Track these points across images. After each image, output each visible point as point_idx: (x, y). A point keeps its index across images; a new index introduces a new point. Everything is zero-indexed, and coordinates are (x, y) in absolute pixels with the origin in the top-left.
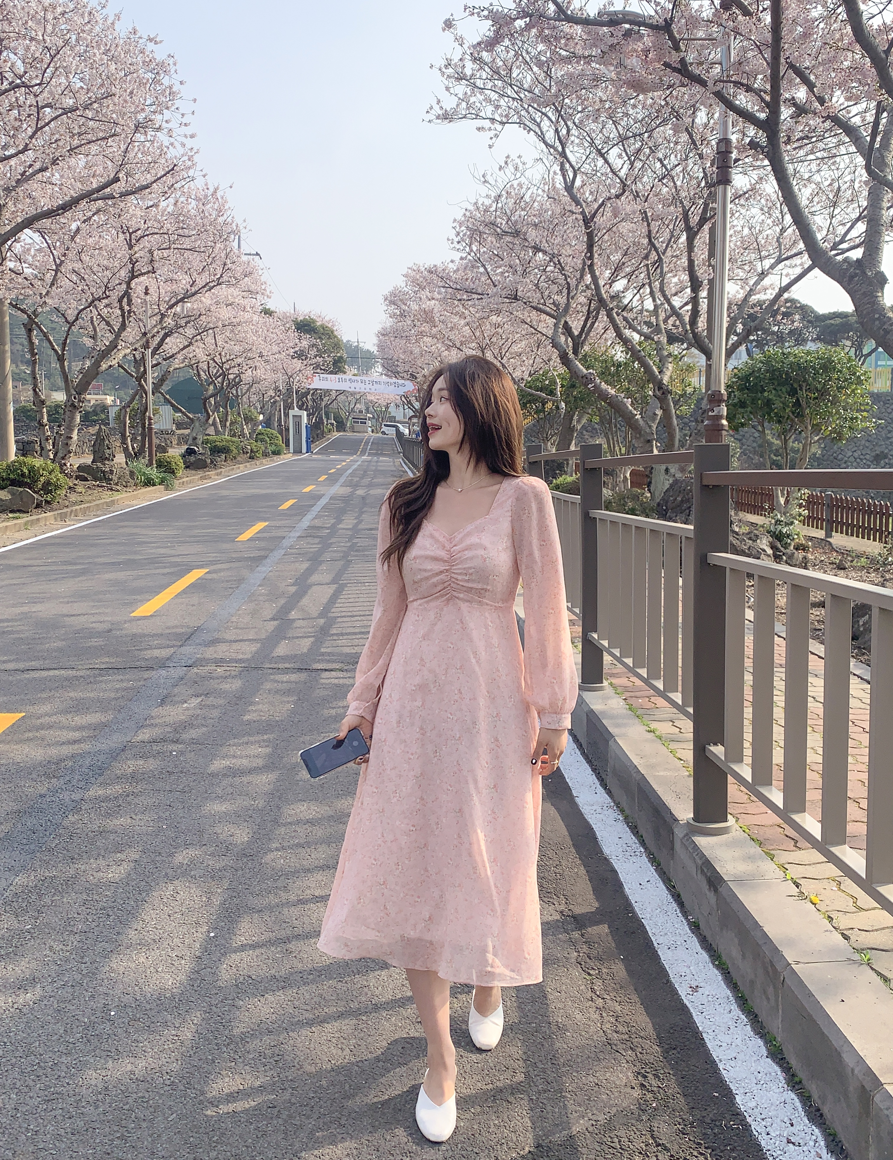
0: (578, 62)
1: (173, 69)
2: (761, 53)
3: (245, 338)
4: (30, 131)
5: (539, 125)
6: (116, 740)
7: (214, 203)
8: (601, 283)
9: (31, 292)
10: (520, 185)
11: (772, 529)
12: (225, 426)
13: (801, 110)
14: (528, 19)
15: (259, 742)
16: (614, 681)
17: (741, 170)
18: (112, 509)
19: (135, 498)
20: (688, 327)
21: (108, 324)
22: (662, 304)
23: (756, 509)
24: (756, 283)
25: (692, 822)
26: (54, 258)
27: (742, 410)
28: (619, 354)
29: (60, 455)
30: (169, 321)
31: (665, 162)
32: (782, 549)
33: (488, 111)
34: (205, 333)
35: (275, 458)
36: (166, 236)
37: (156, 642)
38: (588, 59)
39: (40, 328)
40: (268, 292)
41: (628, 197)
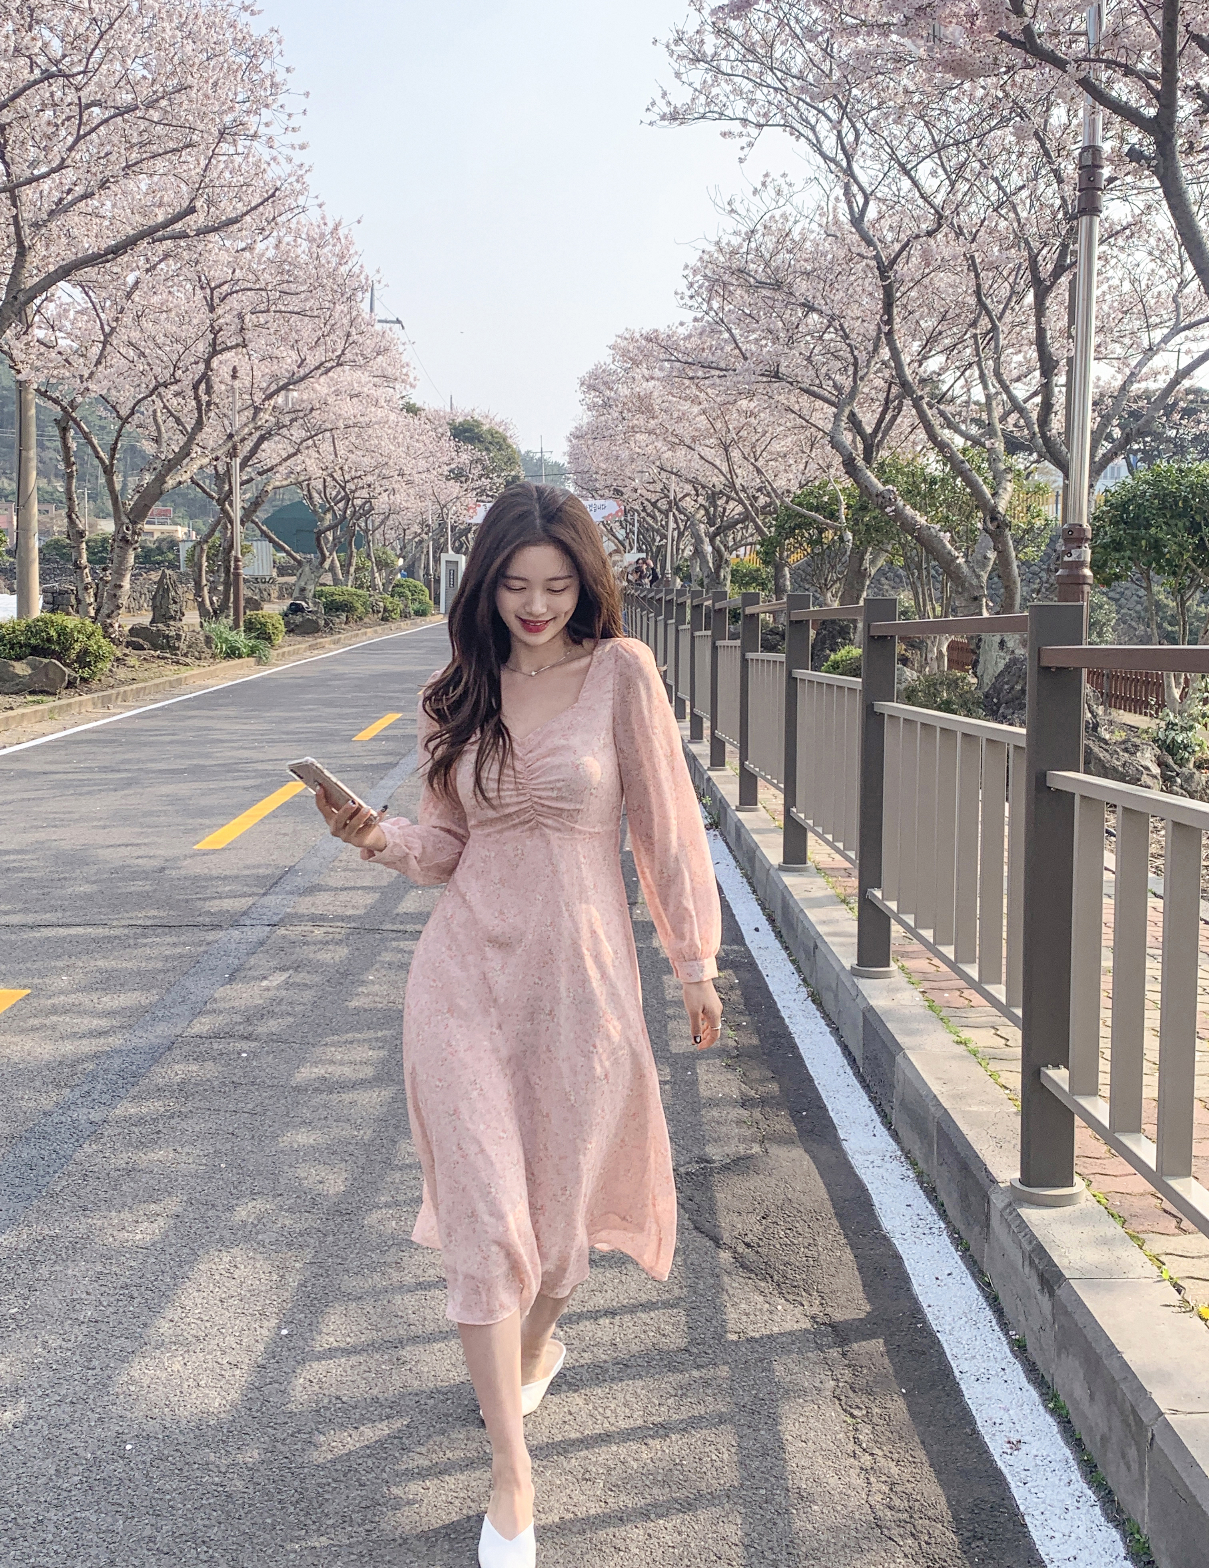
0: (869, 34)
1: (277, 48)
2: (1147, 17)
3: (379, 447)
4: (70, 140)
5: (813, 129)
6: (162, 1031)
7: (334, 245)
8: (906, 359)
9: (67, 374)
10: (785, 216)
11: (1161, 736)
12: (348, 572)
15: (370, 1040)
16: (909, 964)
17: (1118, 193)
18: (176, 691)
19: (211, 675)
20: (1037, 430)
21: (178, 421)
22: (997, 393)
23: (1138, 706)
24: (1141, 364)
25: (1018, 1185)
26: (102, 324)
27: (1117, 555)
28: (934, 468)
29: (105, 611)
30: (266, 418)
31: (1003, 184)
32: (1175, 767)
33: (738, 107)
34: (320, 436)
35: (419, 620)
36: (264, 294)
37: (228, 888)
38: (885, 29)
39: (79, 426)
40: (411, 379)
41: (946, 234)
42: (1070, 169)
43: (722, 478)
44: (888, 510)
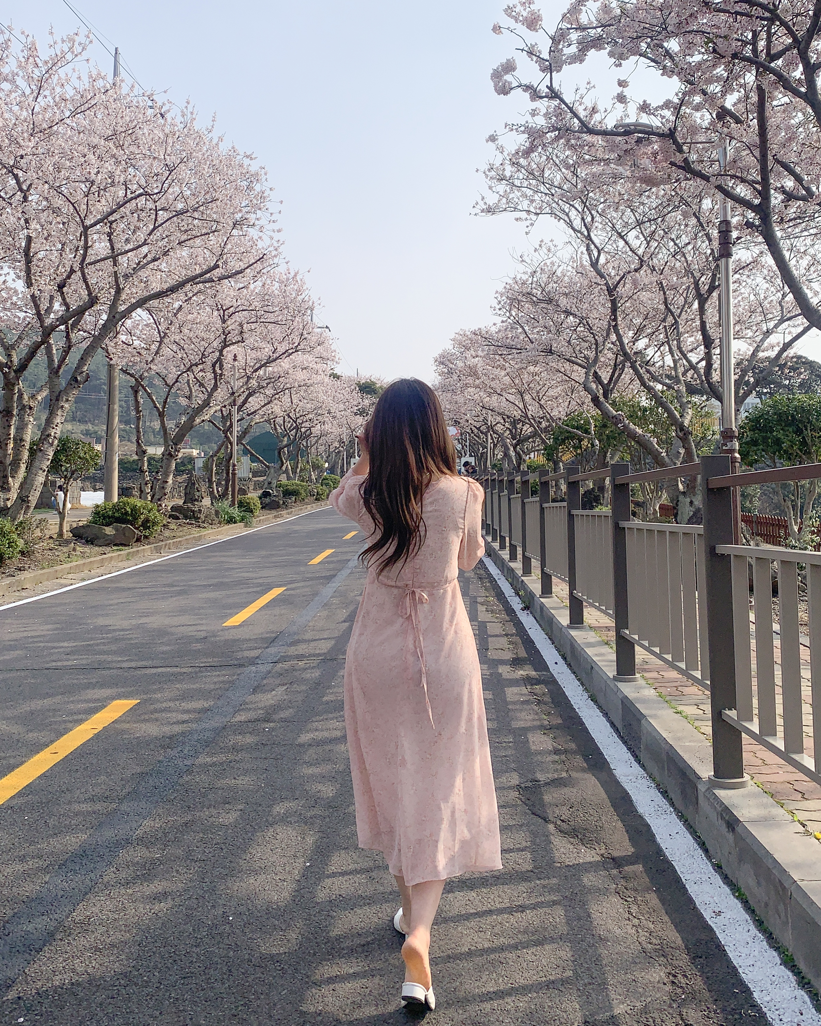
0: (599, 164)
1: (264, 178)
2: (751, 152)
3: (317, 397)
5: (567, 215)
6: (216, 722)
7: (294, 285)
8: (626, 341)
9: (139, 360)
10: (553, 264)
12: (296, 472)
13: (789, 196)
14: (557, 133)
16: (647, 675)
17: (743, 245)
18: (199, 543)
19: (219, 533)
20: (704, 380)
21: (202, 385)
22: (680, 359)
23: (774, 539)
24: (763, 341)
25: (713, 778)
26: (159, 331)
27: (755, 448)
28: (645, 402)
29: (157, 497)
30: (253, 383)
31: (677, 242)
33: (525, 204)
34: (283, 393)
36: (254, 312)
37: (246, 645)
38: (607, 162)
39: (146, 390)
40: (337, 359)
41: (646, 271)
42: (715, 233)
43: (520, 412)
44: (620, 425)
